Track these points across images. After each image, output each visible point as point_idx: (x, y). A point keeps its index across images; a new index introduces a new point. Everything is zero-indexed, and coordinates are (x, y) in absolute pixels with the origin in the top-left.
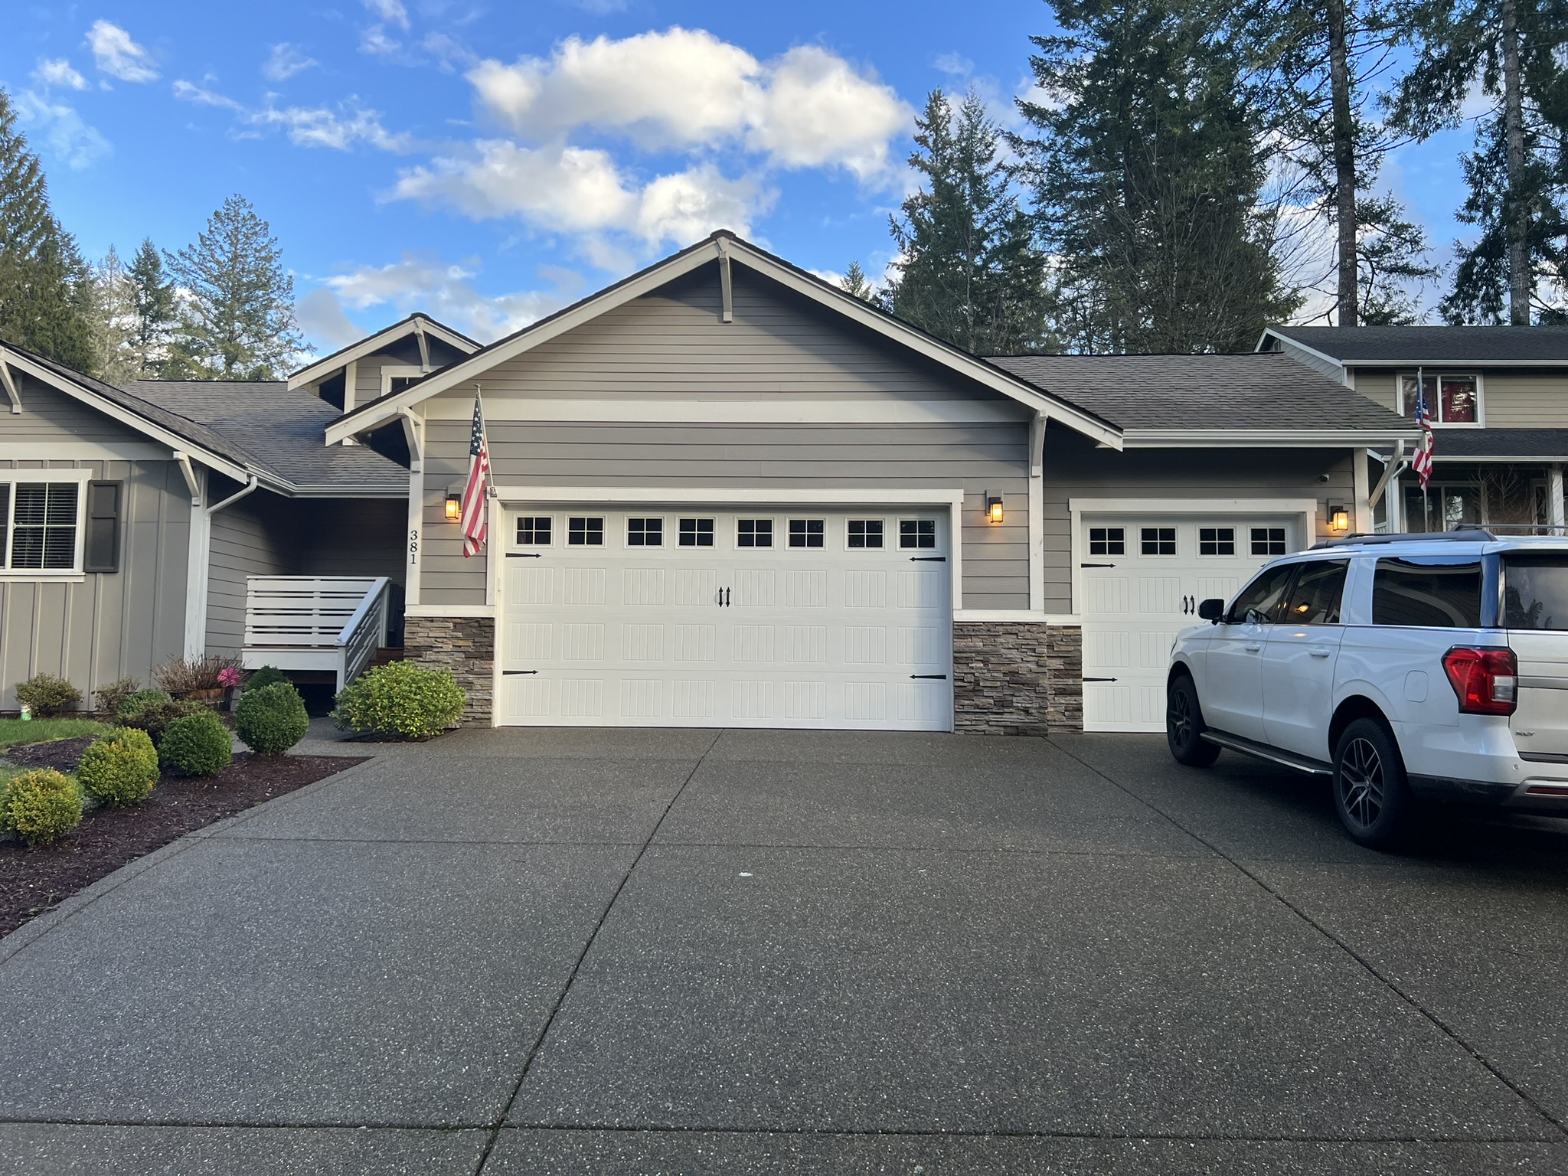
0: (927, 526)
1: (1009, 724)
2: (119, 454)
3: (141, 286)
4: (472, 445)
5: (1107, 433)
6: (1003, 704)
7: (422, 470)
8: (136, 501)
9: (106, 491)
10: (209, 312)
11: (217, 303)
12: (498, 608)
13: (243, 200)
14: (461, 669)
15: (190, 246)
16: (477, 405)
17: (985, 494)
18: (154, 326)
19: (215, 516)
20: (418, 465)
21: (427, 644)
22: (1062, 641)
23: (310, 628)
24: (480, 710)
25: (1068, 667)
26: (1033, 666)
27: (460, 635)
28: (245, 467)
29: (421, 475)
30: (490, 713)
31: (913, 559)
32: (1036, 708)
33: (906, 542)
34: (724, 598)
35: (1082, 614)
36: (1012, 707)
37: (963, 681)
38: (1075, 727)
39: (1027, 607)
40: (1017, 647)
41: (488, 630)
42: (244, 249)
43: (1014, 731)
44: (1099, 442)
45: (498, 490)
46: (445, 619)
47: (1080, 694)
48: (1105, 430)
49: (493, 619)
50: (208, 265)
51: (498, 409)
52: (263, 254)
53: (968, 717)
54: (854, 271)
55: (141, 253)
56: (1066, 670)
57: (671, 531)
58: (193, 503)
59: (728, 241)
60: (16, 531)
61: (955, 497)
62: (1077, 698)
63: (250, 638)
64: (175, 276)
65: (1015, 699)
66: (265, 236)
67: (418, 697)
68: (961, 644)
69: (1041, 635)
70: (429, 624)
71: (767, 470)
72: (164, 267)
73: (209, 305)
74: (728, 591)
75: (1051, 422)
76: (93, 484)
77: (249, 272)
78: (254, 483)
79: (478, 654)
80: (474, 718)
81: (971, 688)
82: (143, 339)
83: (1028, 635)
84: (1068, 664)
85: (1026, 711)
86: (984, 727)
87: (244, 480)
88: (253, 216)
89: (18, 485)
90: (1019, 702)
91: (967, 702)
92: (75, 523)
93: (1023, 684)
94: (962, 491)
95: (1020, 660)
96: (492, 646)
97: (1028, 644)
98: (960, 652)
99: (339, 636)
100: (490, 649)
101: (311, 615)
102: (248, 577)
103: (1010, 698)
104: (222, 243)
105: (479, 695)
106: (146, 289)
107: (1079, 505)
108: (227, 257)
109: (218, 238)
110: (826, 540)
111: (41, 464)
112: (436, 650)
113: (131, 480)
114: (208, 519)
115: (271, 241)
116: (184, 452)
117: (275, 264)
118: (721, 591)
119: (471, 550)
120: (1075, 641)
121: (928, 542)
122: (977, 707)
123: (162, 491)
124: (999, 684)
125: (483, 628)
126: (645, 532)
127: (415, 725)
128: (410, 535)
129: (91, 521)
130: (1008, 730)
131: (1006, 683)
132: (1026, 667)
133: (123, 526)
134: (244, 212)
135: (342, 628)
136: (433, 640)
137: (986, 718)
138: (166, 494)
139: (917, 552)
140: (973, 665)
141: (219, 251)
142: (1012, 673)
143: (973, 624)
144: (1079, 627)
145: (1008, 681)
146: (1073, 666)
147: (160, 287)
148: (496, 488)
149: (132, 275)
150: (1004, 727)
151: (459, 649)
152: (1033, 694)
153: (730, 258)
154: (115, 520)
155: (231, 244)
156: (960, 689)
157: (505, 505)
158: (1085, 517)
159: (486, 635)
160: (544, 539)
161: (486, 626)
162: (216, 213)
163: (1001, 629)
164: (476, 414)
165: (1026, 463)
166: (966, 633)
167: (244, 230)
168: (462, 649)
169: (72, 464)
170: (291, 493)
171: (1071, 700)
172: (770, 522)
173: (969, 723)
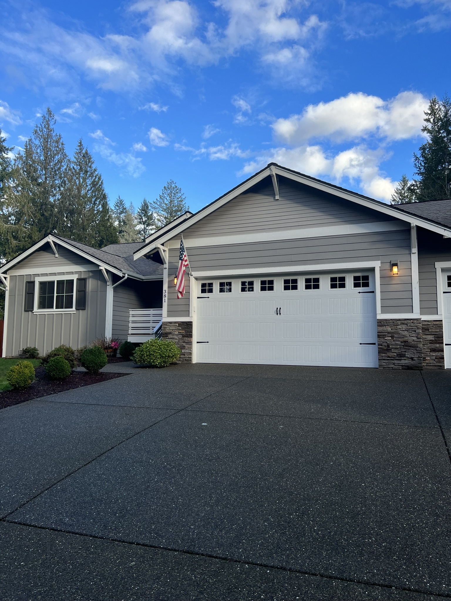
0: (366, 278)
1: (404, 364)
2: (85, 268)
3: (143, 215)
4: (180, 257)
5: (446, 231)
6: (401, 356)
7: (167, 267)
8: (91, 284)
9: (82, 281)
10: (163, 221)
11: (165, 218)
12: (194, 318)
13: (173, 182)
14: (181, 341)
15: (157, 199)
16: (182, 241)
17: (391, 262)
18: (147, 228)
19: (115, 289)
20: (166, 266)
21: (169, 332)
22: (433, 327)
23: (150, 327)
24: (188, 357)
25: (436, 339)
26: (415, 339)
27: (180, 328)
28: (121, 271)
29: (167, 269)
30: (191, 358)
31: (359, 293)
32: (417, 357)
33: (356, 285)
34: (278, 312)
35: (442, 315)
36: (405, 357)
37: (382, 345)
38: (440, 366)
39: (412, 312)
40: (407, 330)
41: (190, 326)
42: (173, 198)
43: (406, 368)
44: (443, 236)
45: (193, 273)
46: (175, 322)
47: (443, 351)
48: (445, 229)
49: (191, 322)
50: (162, 205)
51: (189, 243)
52: (180, 200)
53: (385, 361)
54: (404, 179)
55: (143, 203)
56: (435, 340)
57: (257, 285)
58: (108, 284)
59: (274, 167)
60: (57, 296)
61: (377, 264)
62: (441, 353)
63: (131, 332)
64: (152, 210)
65: (406, 353)
66: (180, 193)
67: (159, 351)
68: (381, 329)
69: (419, 324)
70: (170, 324)
71: (294, 258)
72: (150, 208)
73: (163, 219)
74: (280, 309)
75: (418, 228)
76: (78, 279)
77: (176, 206)
78: (126, 276)
79: (187, 335)
80: (186, 360)
81: (386, 348)
82: (144, 233)
83: (412, 325)
84: (436, 337)
85: (412, 359)
86: (393, 366)
87: (121, 275)
88: (176, 187)
89: (57, 281)
90: (408, 355)
91: (384, 355)
92: (73, 293)
93: (410, 347)
94: (380, 262)
95: (409, 336)
96: (192, 332)
97: (412, 329)
98: (380, 333)
99: (153, 330)
100: (191, 333)
101: (150, 323)
102: (130, 310)
103: (404, 353)
104: (166, 197)
105: (187, 351)
106: (144, 216)
107: (439, 265)
108: (168, 202)
109: (166, 196)
110: (321, 286)
111: (63, 274)
112: (172, 334)
113: (89, 277)
114: (112, 290)
115: (182, 195)
116: (103, 267)
117: (183, 202)
118: (277, 309)
119: (180, 296)
120: (439, 327)
121: (366, 285)
122: (389, 357)
123: (98, 281)
124: (399, 347)
125: (189, 326)
126: (248, 287)
127: (158, 362)
128: (164, 292)
129: (78, 292)
130: (404, 367)
131: (402, 346)
132: (412, 338)
133: (87, 293)
134: (173, 185)
135: (155, 327)
136: (171, 330)
137: (393, 362)
138: (99, 282)
139: (361, 289)
140: (387, 338)
141: (166, 200)
142: (405, 342)
143: (386, 320)
144: (442, 321)
145: (403, 345)
146: (439, 339)
147: (149, 214)
148: (192, 272)
149: (140, 211)
150: (402, 366)
151: (180, 334)
152: (415, 351)
153: (276, 174)
154: (85, 291)
155: (169, 197)
156: (380, 349)
157: (197, 279)
158: (443, 270)
159: (189, 328)
160: (211, 291)
161: (189, 325)
162: (165, 187)
163: (399, 322)
164: (181, 245)
165: (409, 247)
166: (383, 324)
167: (173, 192)
168: (181, 334)
169: (72, 273)
170: (143, 280)
171: (439, 354)
172: (297, 280)
173: (385, 364)
